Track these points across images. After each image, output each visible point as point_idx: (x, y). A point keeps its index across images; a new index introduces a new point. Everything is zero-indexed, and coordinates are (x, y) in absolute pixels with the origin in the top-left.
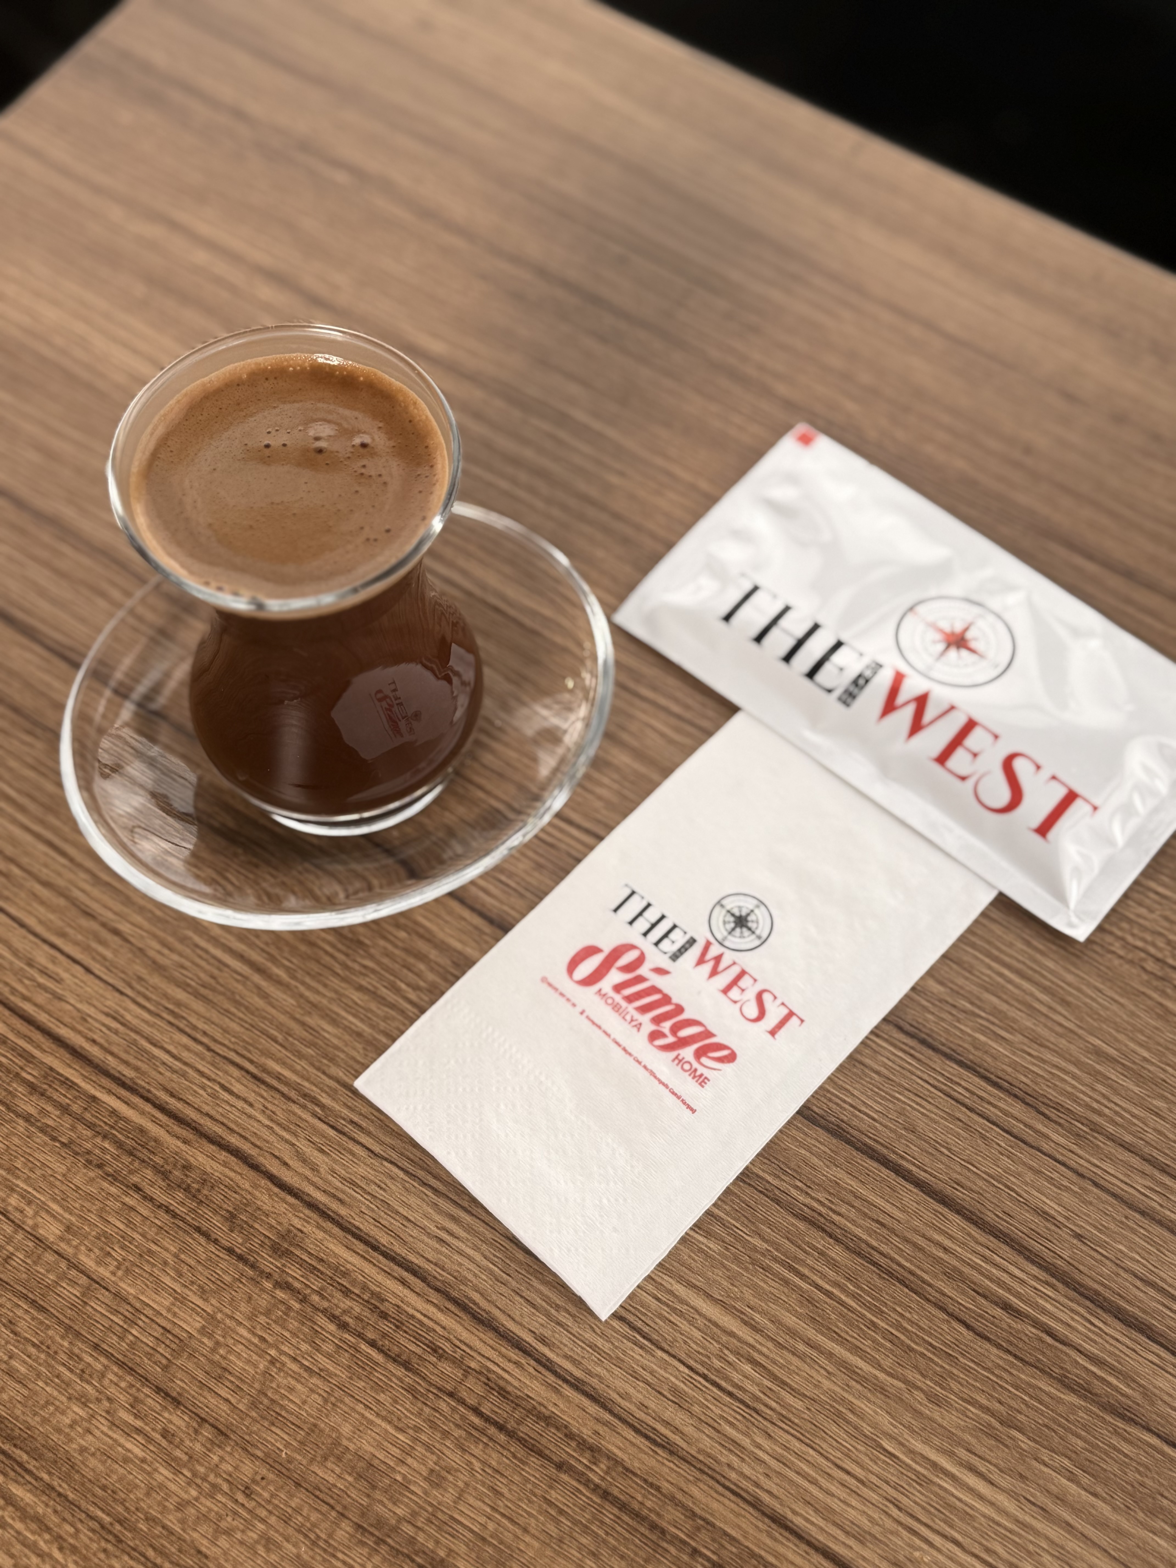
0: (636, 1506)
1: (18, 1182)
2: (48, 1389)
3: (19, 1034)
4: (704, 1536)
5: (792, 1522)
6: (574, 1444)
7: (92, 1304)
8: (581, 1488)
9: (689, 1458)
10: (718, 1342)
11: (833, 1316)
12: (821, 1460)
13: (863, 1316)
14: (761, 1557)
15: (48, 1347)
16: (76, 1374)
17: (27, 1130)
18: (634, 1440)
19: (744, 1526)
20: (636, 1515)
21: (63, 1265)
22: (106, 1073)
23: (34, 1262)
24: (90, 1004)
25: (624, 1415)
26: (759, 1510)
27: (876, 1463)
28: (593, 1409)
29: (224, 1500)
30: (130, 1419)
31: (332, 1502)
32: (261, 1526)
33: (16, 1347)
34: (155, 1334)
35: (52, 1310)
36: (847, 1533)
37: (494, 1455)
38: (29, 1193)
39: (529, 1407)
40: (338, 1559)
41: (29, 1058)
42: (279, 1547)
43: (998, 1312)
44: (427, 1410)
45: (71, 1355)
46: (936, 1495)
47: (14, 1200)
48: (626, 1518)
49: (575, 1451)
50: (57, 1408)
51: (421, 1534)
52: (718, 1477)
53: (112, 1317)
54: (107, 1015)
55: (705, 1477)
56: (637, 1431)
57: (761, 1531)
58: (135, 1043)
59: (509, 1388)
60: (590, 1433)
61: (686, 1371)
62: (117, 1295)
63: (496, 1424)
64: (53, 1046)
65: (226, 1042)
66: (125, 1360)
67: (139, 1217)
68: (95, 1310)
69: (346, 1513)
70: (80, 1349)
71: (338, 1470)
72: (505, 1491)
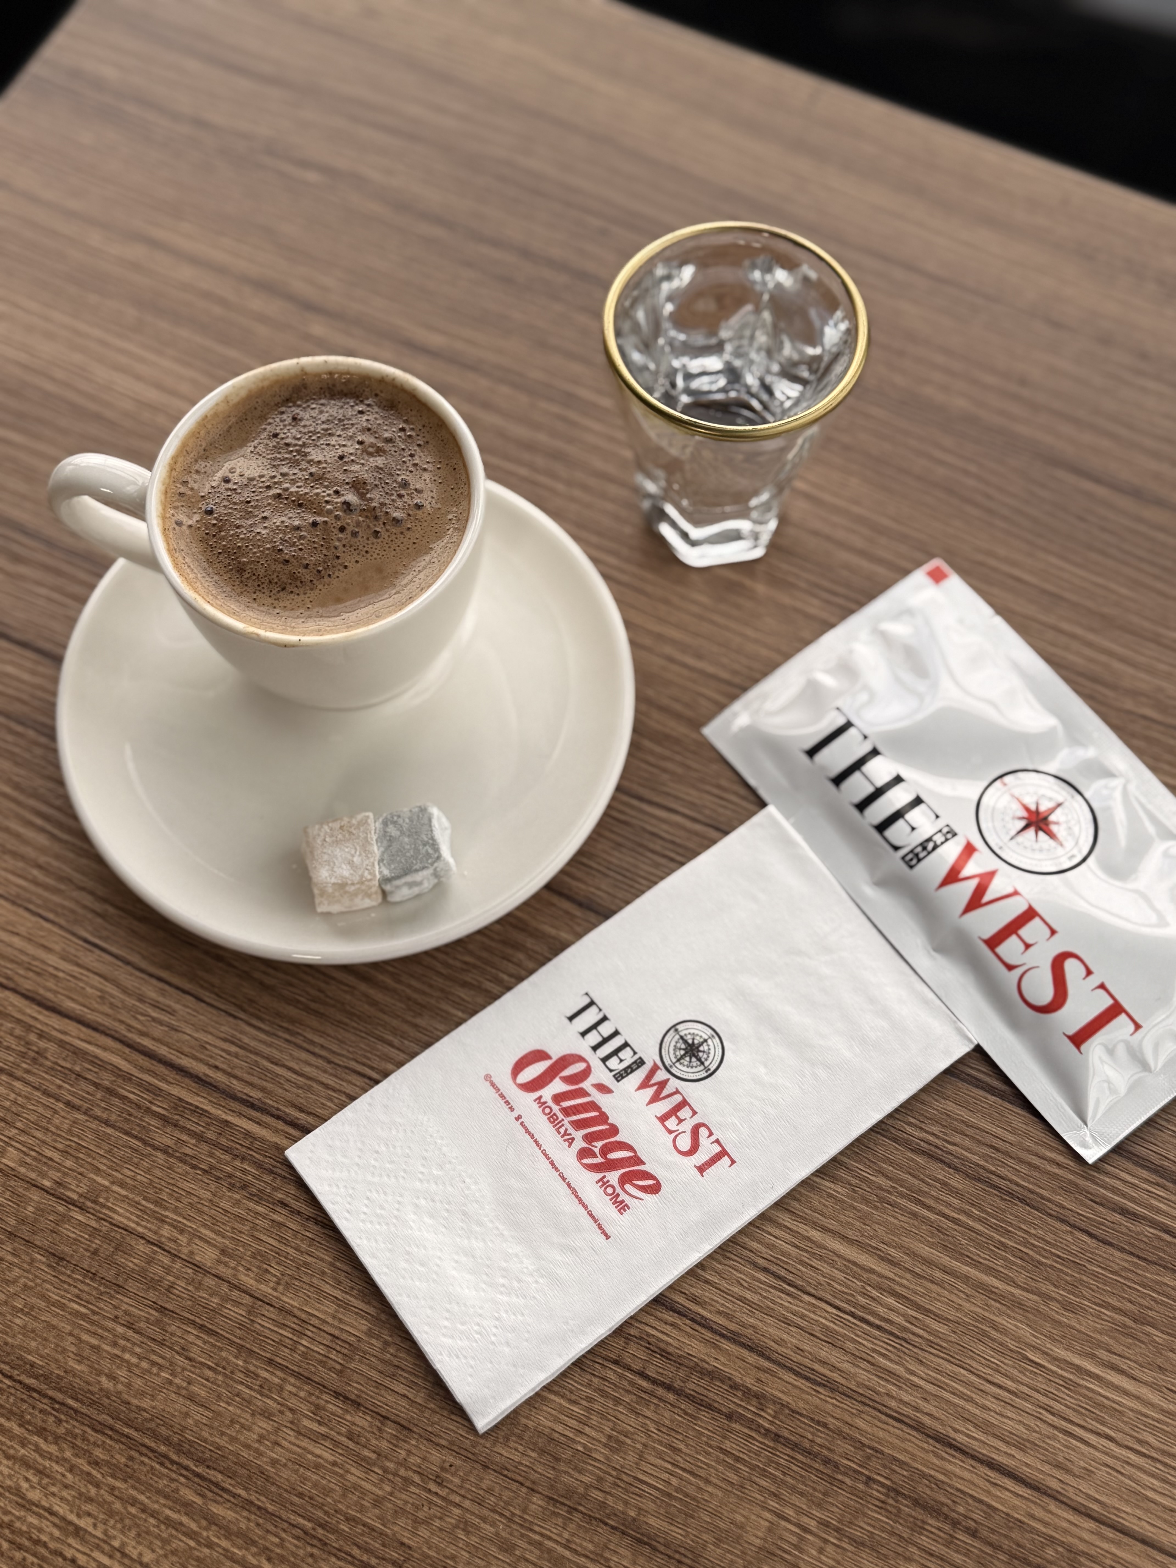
0: (807, 1444)
1: (167, 1213)
2: (230, 1408)
3: (142, 1069)
4: (874, 1463)
5: (955, 1440)
6: (739, 1394)
7: (260, 1321)
8: (753, 1434)
9: (850, 1393)
10: (861, 1281)
11: (963, 1242)
12: (973, 1378)
13: (991, 1238)
14: (931, 1476)
15: (224, 1368)
16: (255, 1390)
17: (166, 1161)
18: (796, 1383)
19: (911, 1449)
20: (808, 1453)
21: (225, 1287)
22: (234, 1097)
23: (197, 1289)
24: (206, 1031)
25: (782, 1360)
26: (923, 1433)
27: (1025, 1375)
28: (752, 1358)
29: (417, 1491)
30: (315, 1426)
31: (520, 1479)
32: (457, 1511)
33: (193, 1373)
34: (325, 1342)
35: (221, 1332)
36: (1007, 1443)
37: (667, 1414)
38: (180, 1222)
39: (692, 1364)
40: (535, 1532)
41: (156, 1092)
42: (478, 1528)
43: (1118, 1217)
44: (596, 1380)
45: (248, 1373)
46: (1085, 1396)
47: (166, 1231)
48: (800, 1457)
49: (742, 1400)
50: (243, 1426)
51: (609, 1497)
52: (880, 1407)
53: (281, 1331)
54: (225, 1040)
55: (867, 1408)
56: (797, 1374)
57: (927, 1451)
58: (256, 1064)
59: (671, 1349)
60: (753, 1382)
61: (834, 1311)
62: (281, 1310)
63: (663, 1385)
64: (178, 1077)
65: (344, 1053)
66: (301, 1370)
67: (290, 1231)
68: (263, 1326)
69: (535, 1488)
70: (255, 1366)
71: (520, 1448)
72: (682, 1446)
